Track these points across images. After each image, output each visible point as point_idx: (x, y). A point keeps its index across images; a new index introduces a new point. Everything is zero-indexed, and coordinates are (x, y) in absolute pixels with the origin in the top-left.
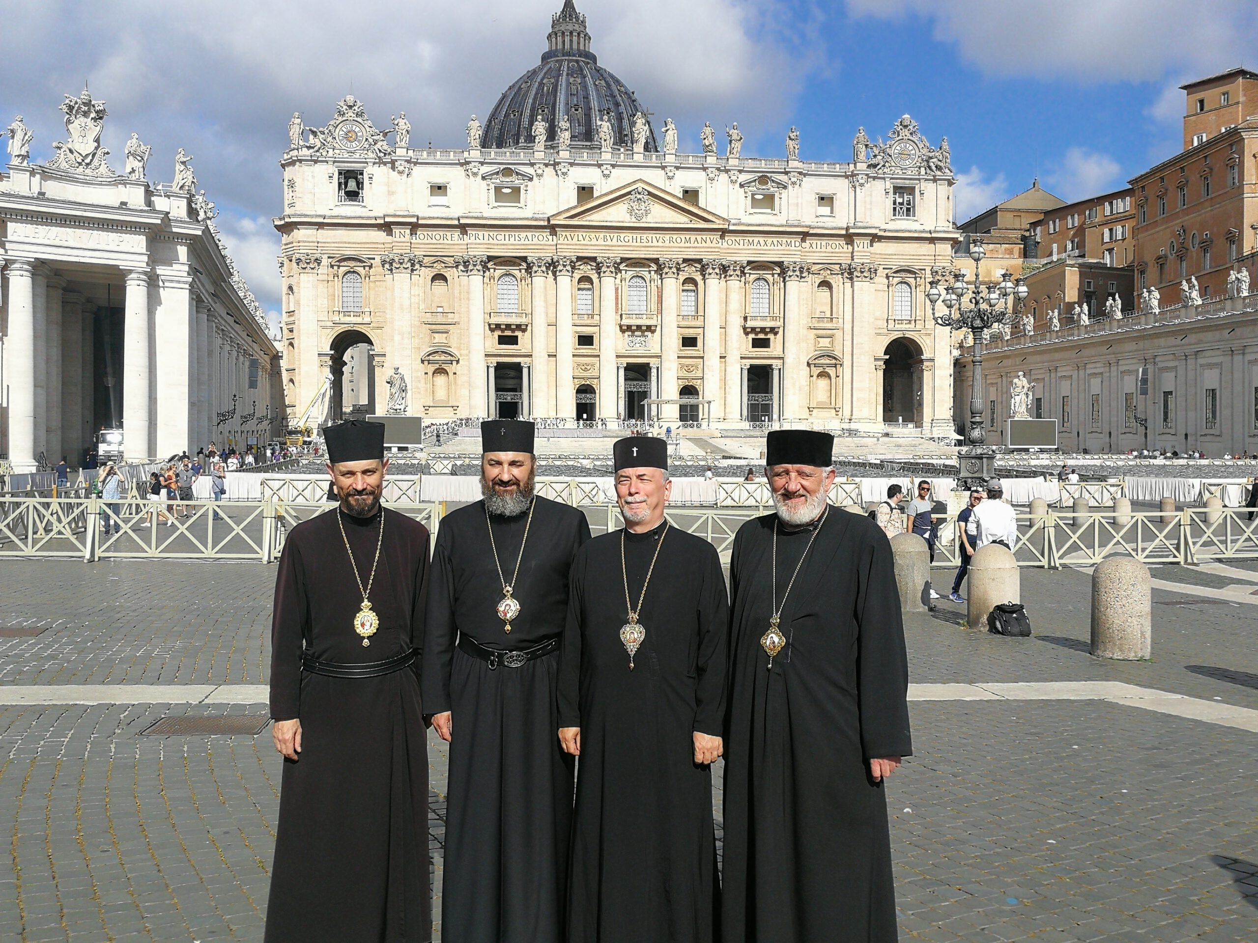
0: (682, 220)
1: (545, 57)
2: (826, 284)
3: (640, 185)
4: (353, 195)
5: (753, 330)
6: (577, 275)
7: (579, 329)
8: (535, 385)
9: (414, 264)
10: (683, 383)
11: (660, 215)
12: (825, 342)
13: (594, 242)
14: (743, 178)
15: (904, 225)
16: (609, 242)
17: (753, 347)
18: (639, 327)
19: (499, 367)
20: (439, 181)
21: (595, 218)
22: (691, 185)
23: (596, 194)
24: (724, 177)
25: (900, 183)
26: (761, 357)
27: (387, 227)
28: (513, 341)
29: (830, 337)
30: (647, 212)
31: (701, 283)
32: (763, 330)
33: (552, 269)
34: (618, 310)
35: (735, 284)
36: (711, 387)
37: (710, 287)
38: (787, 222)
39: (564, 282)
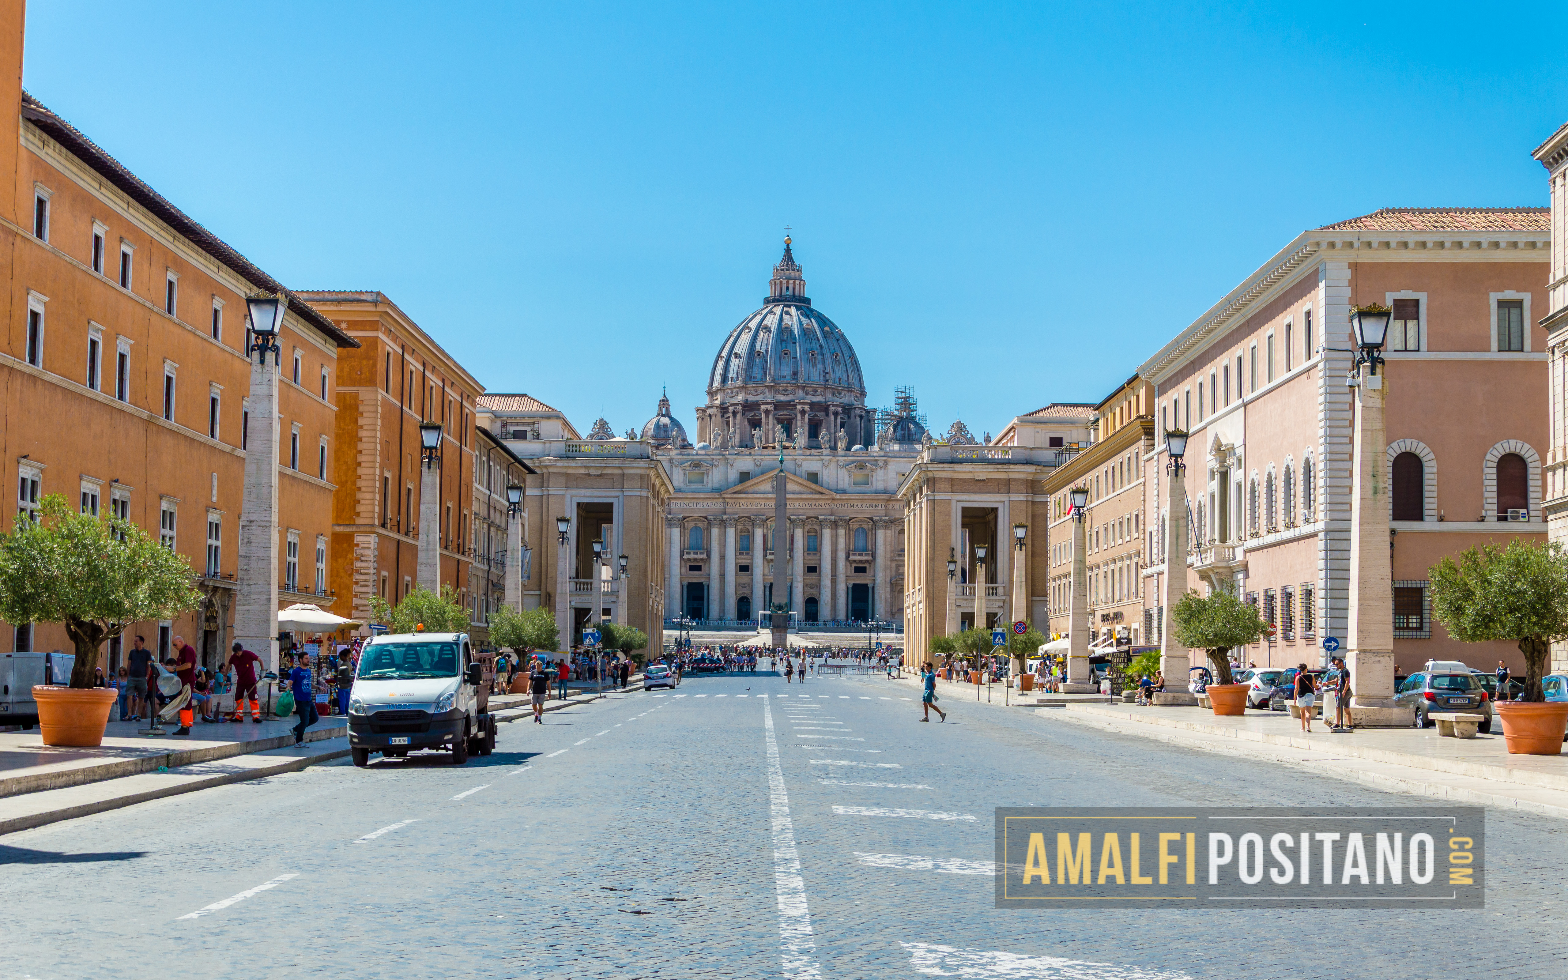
0: (805, 494)
1: (767, 301)
5: (855, 561)
6: (739, 527)
7: (740, 561)
8: (711, 597)
10: (807, 597)
13: (750, 507)
14: (848, 464)
16: (759, 507)
17: (855, 572)
19: (690, 585)
21: (751, 492)
22: (813, 470)
23: (752, 477)
24: (834, 465)
26: (861, 579)
28: (698, 568)
31: (819, 531)
32: (861, 561)
33: (723, 524)
34: (765, 549)
35: (842, 532)
36: (825, 598)
37: (827, 533)
38: (877, 492)
39: (731, 532)
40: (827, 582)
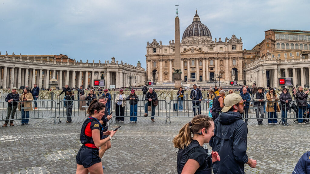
0: (199, 52)
1: (193, 22)
2: (221, 60)
3: (193, 48)
4: (155, 52)
5: (210, 67)
6: (184, 61)
7: (185, 68)
9: (163, 60)
10: (200, 75)
11: (195, 52)
12: (222, 69)
13: (186, 56)
14: (208, 46)
15: (234, 51)
16: (188, 56)
17: (211, 70)
18: (193, 68)
20: (166, 49)
21: (187, 53)
22: (200, 47)
23: (187, 49)
24: (205, 46)
25: (233, 45)
27: (159, 56)
29: (223, 68)
30: (194, 52)
31: (202, 61)
32: (212, 67)
34: (190, 65)
35: (207, 61)
36: (204, 76)
40: (204, 72)
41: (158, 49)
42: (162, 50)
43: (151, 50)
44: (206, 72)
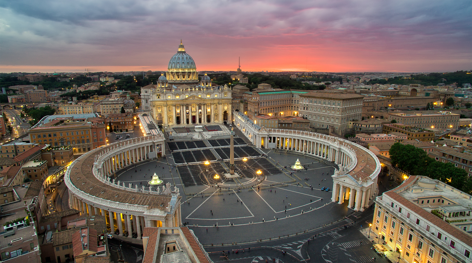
0: (198, 99)
2: (216, 105)
3: (194, 95)
4: (159, 98)
7: (186, 112)
9: (167, 106)
10: (199, 118)
12: (216, 112)
13: (188, 102)
15: (226, 97)
16: (190, 102)
18: (194, 112)
19: (177, 117)
20: (169, 95)
21: (188, 99)
24: (204, 93)
25: (225, 92)
26: (209, 114)
27: (163, 102)
33: (183, 105)
34: (191, 110)
35: (205, 106)
36: (203, 118)
37: (202, 107)
38: (212, 98)
39: (185, 107)
40: (203, 115)
41: (162, 95)
42: (166, 96)
43: (155, 96)
44: (204, 115)
